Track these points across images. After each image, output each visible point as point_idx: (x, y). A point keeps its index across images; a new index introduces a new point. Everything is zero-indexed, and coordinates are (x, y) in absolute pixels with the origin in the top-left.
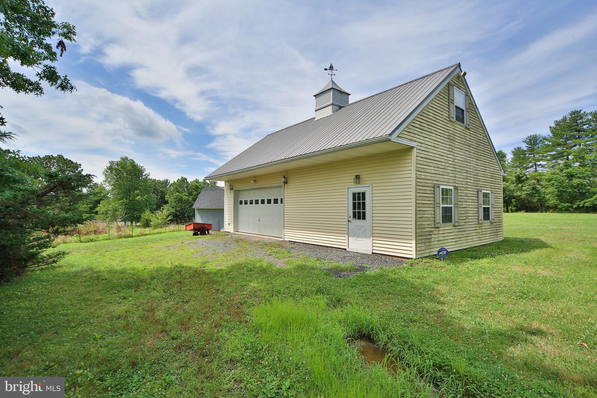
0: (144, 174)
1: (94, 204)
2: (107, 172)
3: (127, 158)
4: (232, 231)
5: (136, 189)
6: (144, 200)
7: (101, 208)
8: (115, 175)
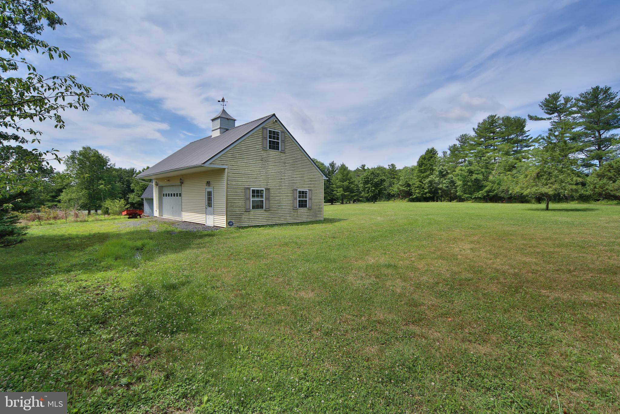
0: (109, 164)
1: (56, 193)
2: (68, 161)
3: (89, 148)
4: (158, 215)
5: (100, 179)
6: (106, 189)
7: (63, 196)
8: (78, 165)
